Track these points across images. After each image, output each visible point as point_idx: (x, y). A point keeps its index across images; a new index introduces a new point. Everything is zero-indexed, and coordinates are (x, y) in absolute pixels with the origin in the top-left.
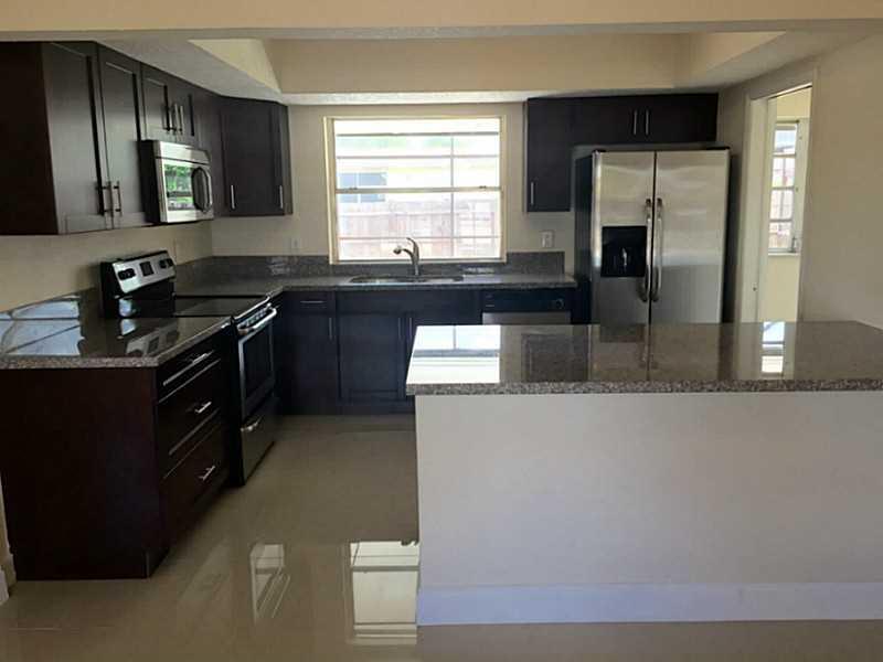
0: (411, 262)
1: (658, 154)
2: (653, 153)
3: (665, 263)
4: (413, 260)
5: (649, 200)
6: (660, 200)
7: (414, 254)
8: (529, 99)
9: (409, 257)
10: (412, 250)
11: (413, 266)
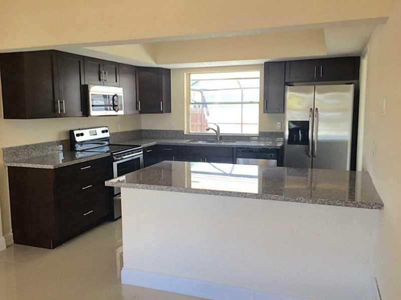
0: (216, 134)
1: (316, 86)
2: (313, 87)
3: (319, 138)
4: (217, 133)
5: (311, 109)
6: (317, 109)
7: (218, 131)
8: (265, 63)
9: (215, 132)
10: (216, 129)
11: (216, 136)
